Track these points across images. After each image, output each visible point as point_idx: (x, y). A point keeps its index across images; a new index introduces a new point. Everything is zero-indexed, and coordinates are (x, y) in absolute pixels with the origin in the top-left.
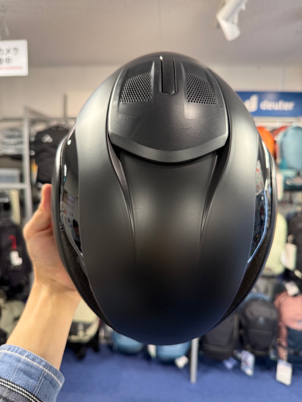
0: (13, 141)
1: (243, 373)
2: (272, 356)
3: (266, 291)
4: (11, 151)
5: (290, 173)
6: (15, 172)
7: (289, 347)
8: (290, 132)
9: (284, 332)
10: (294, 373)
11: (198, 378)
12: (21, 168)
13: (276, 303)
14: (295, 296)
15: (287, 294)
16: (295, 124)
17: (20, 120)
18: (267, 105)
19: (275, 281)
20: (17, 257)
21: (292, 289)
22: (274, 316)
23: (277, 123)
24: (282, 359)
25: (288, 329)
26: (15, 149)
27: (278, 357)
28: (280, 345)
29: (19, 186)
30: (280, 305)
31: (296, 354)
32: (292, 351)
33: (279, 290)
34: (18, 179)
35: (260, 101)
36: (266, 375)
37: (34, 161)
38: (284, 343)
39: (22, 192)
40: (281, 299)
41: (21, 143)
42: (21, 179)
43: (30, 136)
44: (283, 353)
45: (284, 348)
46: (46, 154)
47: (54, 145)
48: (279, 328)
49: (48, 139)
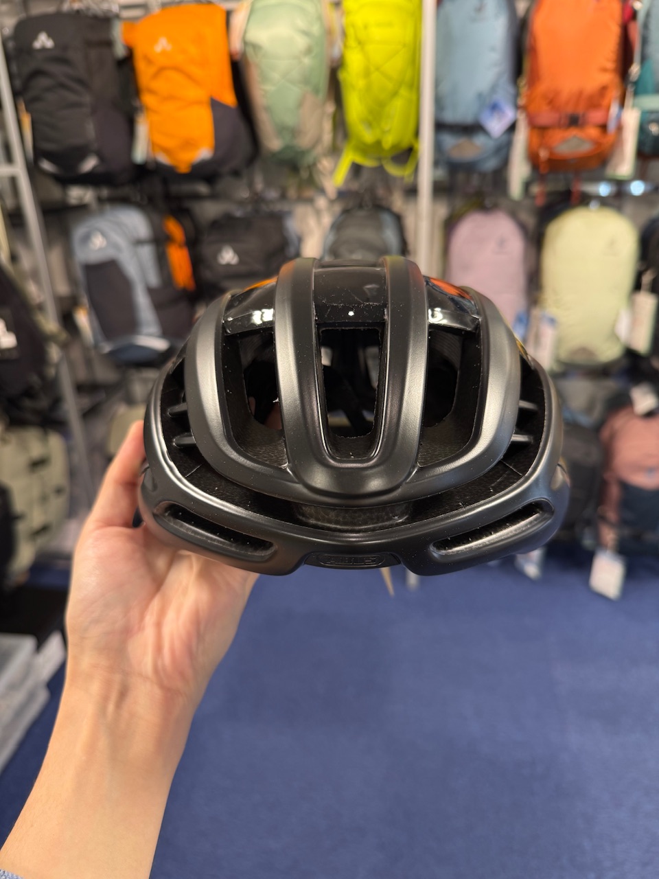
1: (521, 574)
2: (587, 542)
3: (589, 409)
7: (623, 522)
9: (614, 492)
10: (631, 574)
13: (605, 433)
14: (650, 415)
15: (632, 412)
19: (611, 385)
20: (6, 332)
21: (643, 400)
22: (594, 456)
24: (606, 548)
25: (625, 487)
27: (599, 544)
28: (603, 519)
29: (4, 170)
30: (613, 437)
31: (637, 538)
32: (627, 532)
33: (620, 402)
36: (571, 578)
37: (22, 103)
38: (612, 515)
40: (620, 422)
44: (609, 536)
45: (612, 525)
46: (43, 82)
47: (58, 57)
48: (604, 484)
49: (43, 41)
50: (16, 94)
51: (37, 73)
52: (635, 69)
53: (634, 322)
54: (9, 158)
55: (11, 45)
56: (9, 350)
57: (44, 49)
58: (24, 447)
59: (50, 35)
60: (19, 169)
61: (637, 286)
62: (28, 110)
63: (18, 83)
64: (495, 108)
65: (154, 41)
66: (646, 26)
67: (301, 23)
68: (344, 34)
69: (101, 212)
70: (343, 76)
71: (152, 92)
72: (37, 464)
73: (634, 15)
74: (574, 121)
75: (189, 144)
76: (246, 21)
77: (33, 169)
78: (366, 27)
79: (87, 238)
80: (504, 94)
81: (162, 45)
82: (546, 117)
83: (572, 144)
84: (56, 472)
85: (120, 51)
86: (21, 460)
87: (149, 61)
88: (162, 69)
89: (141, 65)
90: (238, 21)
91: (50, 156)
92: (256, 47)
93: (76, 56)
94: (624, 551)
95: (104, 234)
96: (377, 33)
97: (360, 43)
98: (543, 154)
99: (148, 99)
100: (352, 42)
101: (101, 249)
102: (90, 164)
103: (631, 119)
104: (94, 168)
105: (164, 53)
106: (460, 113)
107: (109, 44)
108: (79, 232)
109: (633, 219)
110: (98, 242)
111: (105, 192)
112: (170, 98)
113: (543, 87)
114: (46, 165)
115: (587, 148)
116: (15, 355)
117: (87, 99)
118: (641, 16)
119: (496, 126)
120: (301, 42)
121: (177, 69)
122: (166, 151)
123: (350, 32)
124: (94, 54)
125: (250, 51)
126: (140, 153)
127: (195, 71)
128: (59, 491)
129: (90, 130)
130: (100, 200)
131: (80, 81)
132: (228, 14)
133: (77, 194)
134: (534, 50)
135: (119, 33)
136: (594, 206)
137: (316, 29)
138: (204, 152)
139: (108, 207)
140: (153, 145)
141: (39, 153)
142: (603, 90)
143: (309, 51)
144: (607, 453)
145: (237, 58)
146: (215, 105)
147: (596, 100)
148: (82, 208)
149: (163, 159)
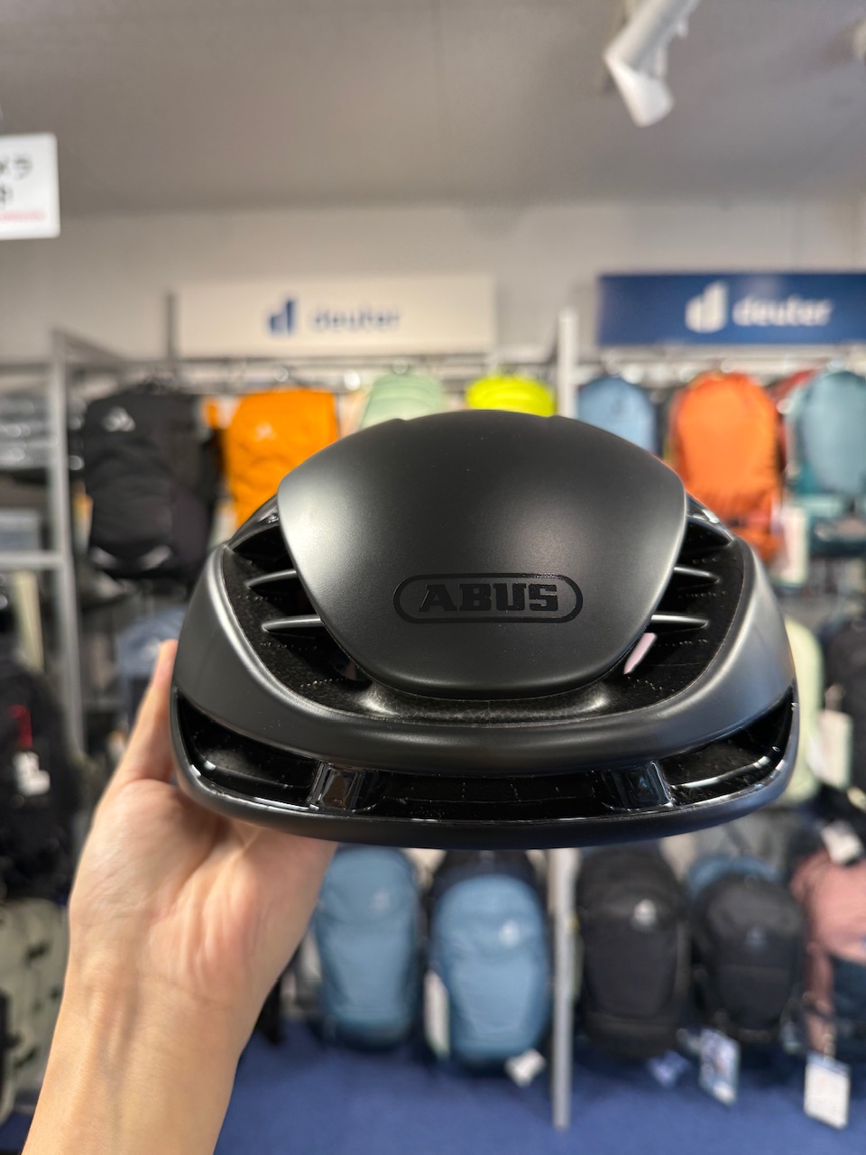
0: (18, 429)
1: (709, 1097)
2: (791, 1045)
3: (766, 852)
4: (15, 458)
5: (827, 506)
6: (25, 521)
7: (839, 1014)
8: (824, 386)
9: (823, 970)
10: (857, 1092)
11: (575, 1114)
12: (43, 508)
13: (798, 886)
14: (852, 863)
15: (828, 859)
16: (836, 365)
17: (39, 367)
18: (754, 312)
19: (790, 821)
20: (35, 771)
21: (842, 844)
22: (792, 925)
23: (783, 363)
24: (821, 1053)
25: (837, 962)
26: (27, 452)
27: (808, 1047)
28: (812, 1008)
29: (37, 559)
30: (809, 891)
31: (861, 1035)
32: (847, 1028)
33: (805, 848)
34: (35, 540)
35: (732, 302)
37: (81, 486)
38: (824, 1005)
39: (46, 579)
41: (44, 434)
42: (46, 540)
43: (69, 415)
44: (823, 1034)
45: (826, 1019)
46: (115, 466)
48: (808, 960)
49: (121, 421)
50: (73, 476)
51: (109, 454)
52: (792, 470)
55: (78, 423)
56: (39, 796)
58: (22, 930)
59: (131, 413)
60: (60, 560)
61: (823, 705)
62: (89, 492)
63: (79, 464)
71: (243, 479)
72: (35, 954)
76: (363, 413)
77: (80, 559)
79: (140, 645)
81: (265, 432)
85: (203, 433)
86: (18, 950)
88: (259, 460)
90: (349, 411)
91: (108, 548)
93: (159, 438)
94: (843, 1055)
99: (235, 486)
102: (157, 558)
103: (794, 522)
104: (163, 564)
105: (266, 441)
107: (190, 425)
108: (129, 637)
112: (268, 488)
114: (102, 557)
116: (45, 803)
117: (166, 485)
121: (280, 459)
128: (56, 995)
131: (161, 465)
135: (204, 413)
141: (95, 541)
142: (761, 494)
147: (756, 503)
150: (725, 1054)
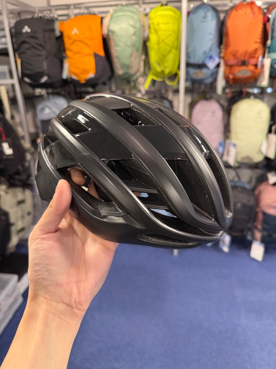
1: (221, 251)
2: (249, 238)
3: (250, 182)
6: (4, 68)
7: (264, 229)
9: (260, 216)
10: (267, 251)
13: (257, 192)
14: (275, 184)
15: (268, 184)
19: (259, 172)
20: (9, 148)
21: (273, 178)
22: (252, 202)
24: (257, 240)
25: (265, 214)
27: (254, 238)
28: (256, 227)
29: (9, 81)
30: (260, 193)
31: (270, 236)
32: (266, 233)
33: (263, 179)
34: (9, 75)
36: (242, 253)
37: (17, 54)
38: (259, 227)
40: (263, 187)
44: (258, 235)
45: (259, 230)
46: (26, 46)
47: (32, 36)
48: (256, 213)
49: (26, 29)
50: (15, 51)
51: (24, 42)
52: (269, 42)
53: (269, 146)
54: (11, 77)
55: (13, 30)
56: (10, 155)
57: (27, 33)
58: (15, 196)
59: (29, 27)
60: (15, 81)
61: (270, 131)
62: (19, 57)
63: (16, 46)
64: (211, 57)
65: (72, 29)
66: (273, 24)
67: (132, 23)
68: (149, 27)
69: (49, 99)
70: (148, 44)
71: (70, 50)
72: (21, 202)
73: (268, 20)
74: (244, 63)
75: (85, 72)
76: (109, 22)
77: (21, 81)
78: (158, 24)
79: (43, 109)
80: (215, 52)
81: (75, 31)
82: (232, 61)
83: (242, 72)
84: (28, 206)
85: (58, 33)
86: (14, 201)
87: (70, 38)
88: (75, 41)
89: (66, 39)
90: (106, 21)
91: (28, 76)
92: (113, 32)
93: (40, 35)
94: (263, 241)
95: (49, 108)
96: (162, 27)
97: (156, 31)
98: (231, 76)
99: (68, 53)
100: (152, 31)
101: (48, 114)
102: (44, 79)
103: (267, 62)
104: (46, 81)
105: (75, 34)
106: (197, 59)
107: (53, 30)
108: (39, 107)
109: (268, 103)
110: (47, 111)
111: (50, 91)
112: (78, 53)
113: (230, 49)
114: (27, 80)
115: (249, 74)
116: (12, 157)
117: (44, 53)
118: (271, 20)
119: (211, 65)
120: (132, 30)
121: (80, 41)
122: (76, 74)
123: (152, 26)
124: (47, 34)
125: (110, 34)
126: (65, 75)
127: (88, 42)
128: (29, 214)
129: (45, 66)
130: (48, 94)
131: (41, 46)
132: (102, 19)
133: (38, 91)
134: (227, 34)
135: (57, 26)
136: (252, 97)
137: (138, 25)
138: (91, 75)
139: (51, 96)
140: (70, 71)
141: (24, 75)
142: (256, 50)
143: (135, 34)
144: (257, 200)
145: (105, 37)
146: (96, 55)
147: (253, 55)
148: (41, 96)
149: (74, 77)
150: (227, 239)
